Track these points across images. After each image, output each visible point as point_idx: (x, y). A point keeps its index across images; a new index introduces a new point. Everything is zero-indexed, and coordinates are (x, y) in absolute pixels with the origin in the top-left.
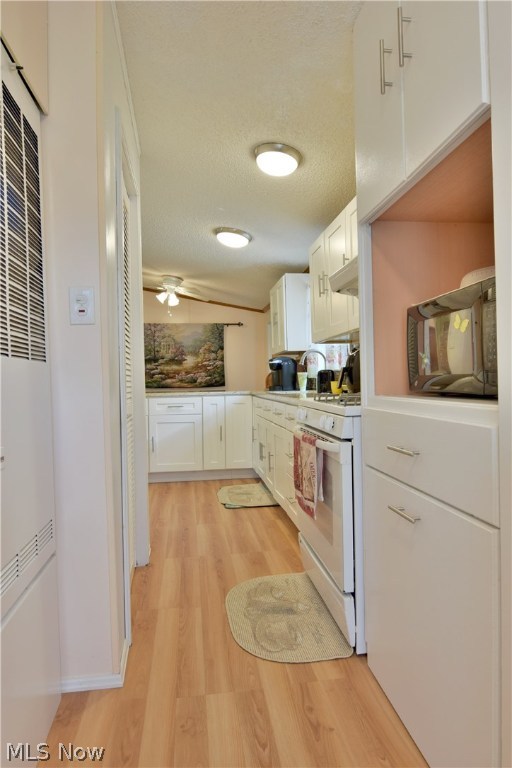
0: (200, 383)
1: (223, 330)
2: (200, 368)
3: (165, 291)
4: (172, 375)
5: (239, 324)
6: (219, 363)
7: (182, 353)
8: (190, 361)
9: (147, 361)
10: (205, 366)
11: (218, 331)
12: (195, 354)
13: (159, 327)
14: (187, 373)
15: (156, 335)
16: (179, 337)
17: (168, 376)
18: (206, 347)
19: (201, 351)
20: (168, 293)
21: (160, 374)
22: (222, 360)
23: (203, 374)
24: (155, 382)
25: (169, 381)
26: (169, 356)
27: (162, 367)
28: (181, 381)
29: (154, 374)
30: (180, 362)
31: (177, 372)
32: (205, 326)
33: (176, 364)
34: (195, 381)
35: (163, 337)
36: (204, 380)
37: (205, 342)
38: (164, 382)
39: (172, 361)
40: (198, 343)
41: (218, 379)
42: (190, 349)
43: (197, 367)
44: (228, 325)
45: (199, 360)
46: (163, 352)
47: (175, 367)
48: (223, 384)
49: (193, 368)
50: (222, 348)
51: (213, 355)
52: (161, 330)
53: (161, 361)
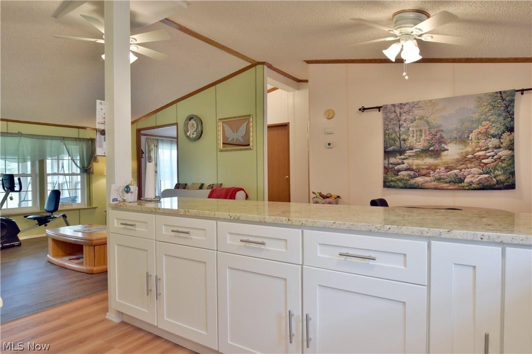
0: (471, 183)
1: (512, 101)
2: (470, 161)
3: (398, 41)
4: (424, 172)
6: (504, 153)
7: (441, 141)
8: (453, 152)
9: (387, 153)
10: (479, 158)
11: (504, 103)
12: (462, 140)
13: (406, 108)
14: (448, 168)
15: (403, 118)
16: (436, 119)
17: (418, 172)
18: (481, 129)
19: (472, 136)
20: (402, 42)
21: (406, 170)
22: (511, 147)
23: (475, 170)
24: (400, 180)
25: (420, 180)
26: (420, 145)
27: (410, 161)
28: (439, 180)
29: (399, 171)
30: (437, 154)
31: (434, 168)
32: (479, 98)
33: (431, 156)
34: (461, 181)
35: (413, 121)
36: (475, 180)
37: (479, 122)
38: (412, 181)
39: (425, 152)
40: (467, 124)
41: (502, 178)
42: (454, 135)
43: (464, 160)
44: (522, 91)
45: (469, 149)
46: (411, 141)
47: (429, 161)
48: (512, 186)
49: (458, 161)
50: (511, 130)
51: (494, 141)
52: (409, 111)
53: (408, 153)
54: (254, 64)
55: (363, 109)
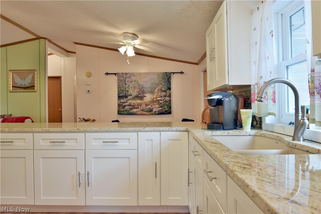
0: (155, 112)
1: (170, 77)
2: (155, 102)
3: (125, 45)
4: (136, 107)
5: (182, 73)
6: (167, 99)
7: (143, 92)
8: (148, 97)
9: (120, 97)
10: (158, 101)
11: (167, 77)
12: (152, 92)
13: (128, 75)
14: (147, 105)
15: (127, 80)
16: (141, 82)
17: (134, 107)
18: (159, 88)
19: (156, 90)
20: (127, 46)
21: (129, 105)
22: (170, 96)
23: (157, 106)
24: (126, 111)
25: (135, 110)
26: (134, 94)
27: (130, 101)
28: (143, 110)
29: (125, 106)
30: (142, 98)
31: (140, 105)
32: (158, 74)
33: (139, 99)
34: (152, 111)
35: (131, 82)
36: (157, 110)
37: (158, 84)
38: (131, 111)
39: (137, 97)
40: (154, 85)
41: (167, 109)
42: (149, 90)
43: (153, 101)
44: (174, 73)
45: (155, 96)
46: (131, 91)
47: (139, 101)
48: (170, 113)
49: (150, 102)
50: (170, 89)
51: (164, 94)
52: (129, 77)
53: (129, 97)
54: (38, 38)
55: (107, 74)
